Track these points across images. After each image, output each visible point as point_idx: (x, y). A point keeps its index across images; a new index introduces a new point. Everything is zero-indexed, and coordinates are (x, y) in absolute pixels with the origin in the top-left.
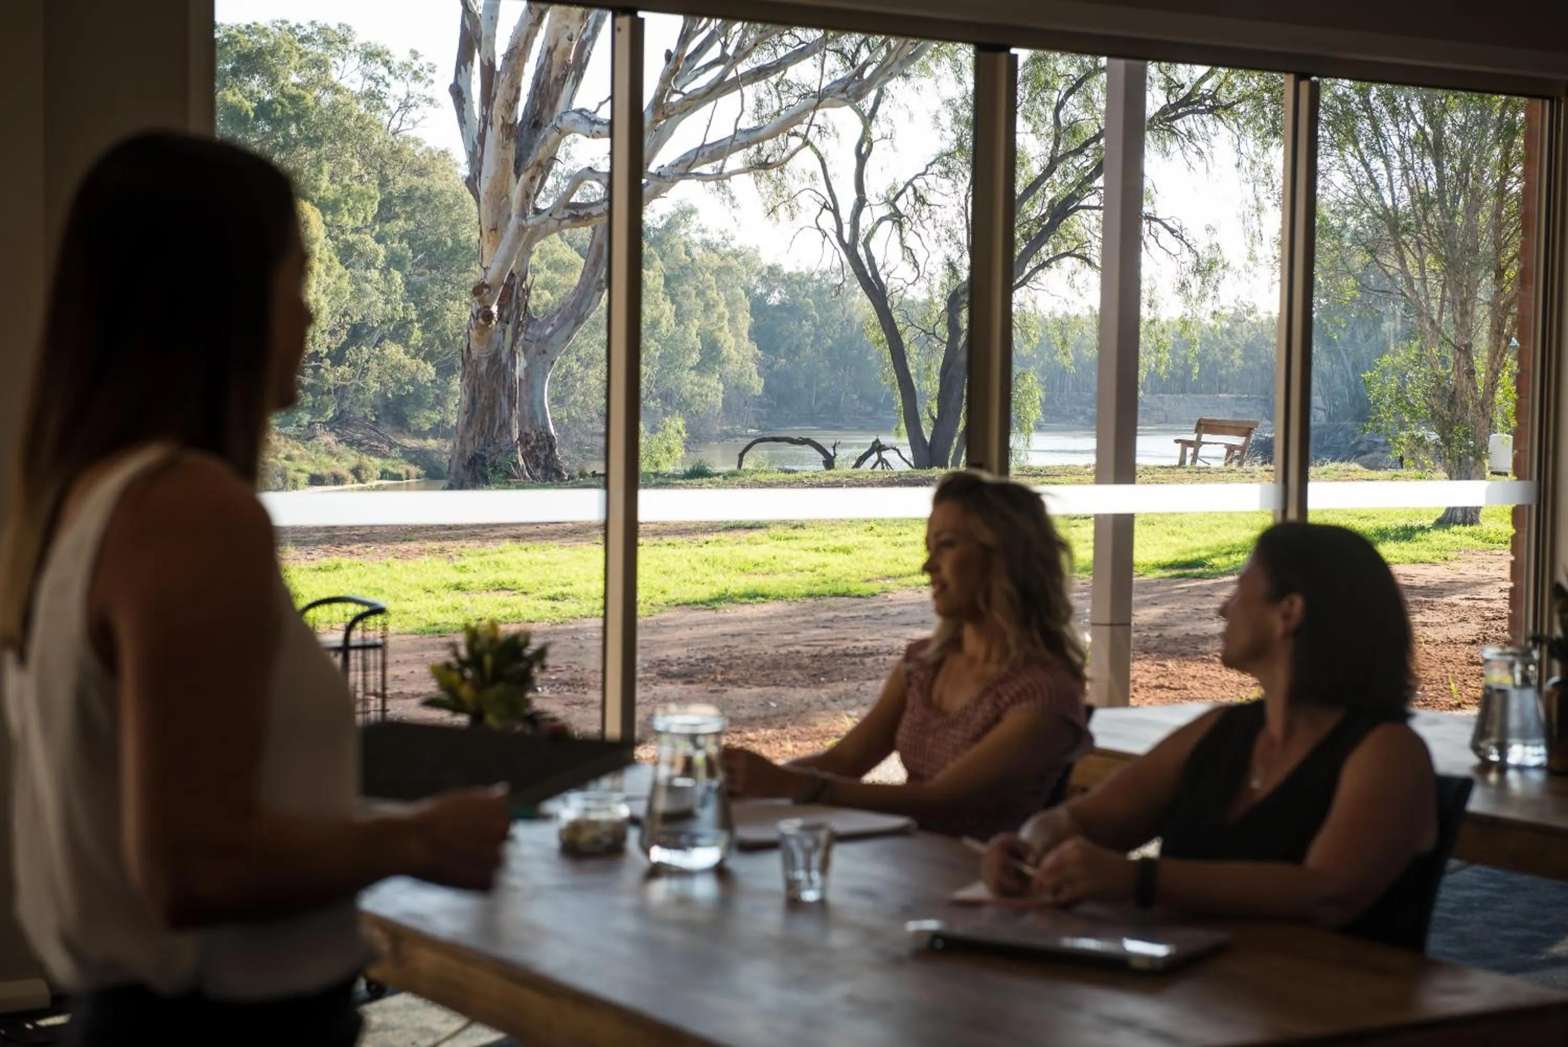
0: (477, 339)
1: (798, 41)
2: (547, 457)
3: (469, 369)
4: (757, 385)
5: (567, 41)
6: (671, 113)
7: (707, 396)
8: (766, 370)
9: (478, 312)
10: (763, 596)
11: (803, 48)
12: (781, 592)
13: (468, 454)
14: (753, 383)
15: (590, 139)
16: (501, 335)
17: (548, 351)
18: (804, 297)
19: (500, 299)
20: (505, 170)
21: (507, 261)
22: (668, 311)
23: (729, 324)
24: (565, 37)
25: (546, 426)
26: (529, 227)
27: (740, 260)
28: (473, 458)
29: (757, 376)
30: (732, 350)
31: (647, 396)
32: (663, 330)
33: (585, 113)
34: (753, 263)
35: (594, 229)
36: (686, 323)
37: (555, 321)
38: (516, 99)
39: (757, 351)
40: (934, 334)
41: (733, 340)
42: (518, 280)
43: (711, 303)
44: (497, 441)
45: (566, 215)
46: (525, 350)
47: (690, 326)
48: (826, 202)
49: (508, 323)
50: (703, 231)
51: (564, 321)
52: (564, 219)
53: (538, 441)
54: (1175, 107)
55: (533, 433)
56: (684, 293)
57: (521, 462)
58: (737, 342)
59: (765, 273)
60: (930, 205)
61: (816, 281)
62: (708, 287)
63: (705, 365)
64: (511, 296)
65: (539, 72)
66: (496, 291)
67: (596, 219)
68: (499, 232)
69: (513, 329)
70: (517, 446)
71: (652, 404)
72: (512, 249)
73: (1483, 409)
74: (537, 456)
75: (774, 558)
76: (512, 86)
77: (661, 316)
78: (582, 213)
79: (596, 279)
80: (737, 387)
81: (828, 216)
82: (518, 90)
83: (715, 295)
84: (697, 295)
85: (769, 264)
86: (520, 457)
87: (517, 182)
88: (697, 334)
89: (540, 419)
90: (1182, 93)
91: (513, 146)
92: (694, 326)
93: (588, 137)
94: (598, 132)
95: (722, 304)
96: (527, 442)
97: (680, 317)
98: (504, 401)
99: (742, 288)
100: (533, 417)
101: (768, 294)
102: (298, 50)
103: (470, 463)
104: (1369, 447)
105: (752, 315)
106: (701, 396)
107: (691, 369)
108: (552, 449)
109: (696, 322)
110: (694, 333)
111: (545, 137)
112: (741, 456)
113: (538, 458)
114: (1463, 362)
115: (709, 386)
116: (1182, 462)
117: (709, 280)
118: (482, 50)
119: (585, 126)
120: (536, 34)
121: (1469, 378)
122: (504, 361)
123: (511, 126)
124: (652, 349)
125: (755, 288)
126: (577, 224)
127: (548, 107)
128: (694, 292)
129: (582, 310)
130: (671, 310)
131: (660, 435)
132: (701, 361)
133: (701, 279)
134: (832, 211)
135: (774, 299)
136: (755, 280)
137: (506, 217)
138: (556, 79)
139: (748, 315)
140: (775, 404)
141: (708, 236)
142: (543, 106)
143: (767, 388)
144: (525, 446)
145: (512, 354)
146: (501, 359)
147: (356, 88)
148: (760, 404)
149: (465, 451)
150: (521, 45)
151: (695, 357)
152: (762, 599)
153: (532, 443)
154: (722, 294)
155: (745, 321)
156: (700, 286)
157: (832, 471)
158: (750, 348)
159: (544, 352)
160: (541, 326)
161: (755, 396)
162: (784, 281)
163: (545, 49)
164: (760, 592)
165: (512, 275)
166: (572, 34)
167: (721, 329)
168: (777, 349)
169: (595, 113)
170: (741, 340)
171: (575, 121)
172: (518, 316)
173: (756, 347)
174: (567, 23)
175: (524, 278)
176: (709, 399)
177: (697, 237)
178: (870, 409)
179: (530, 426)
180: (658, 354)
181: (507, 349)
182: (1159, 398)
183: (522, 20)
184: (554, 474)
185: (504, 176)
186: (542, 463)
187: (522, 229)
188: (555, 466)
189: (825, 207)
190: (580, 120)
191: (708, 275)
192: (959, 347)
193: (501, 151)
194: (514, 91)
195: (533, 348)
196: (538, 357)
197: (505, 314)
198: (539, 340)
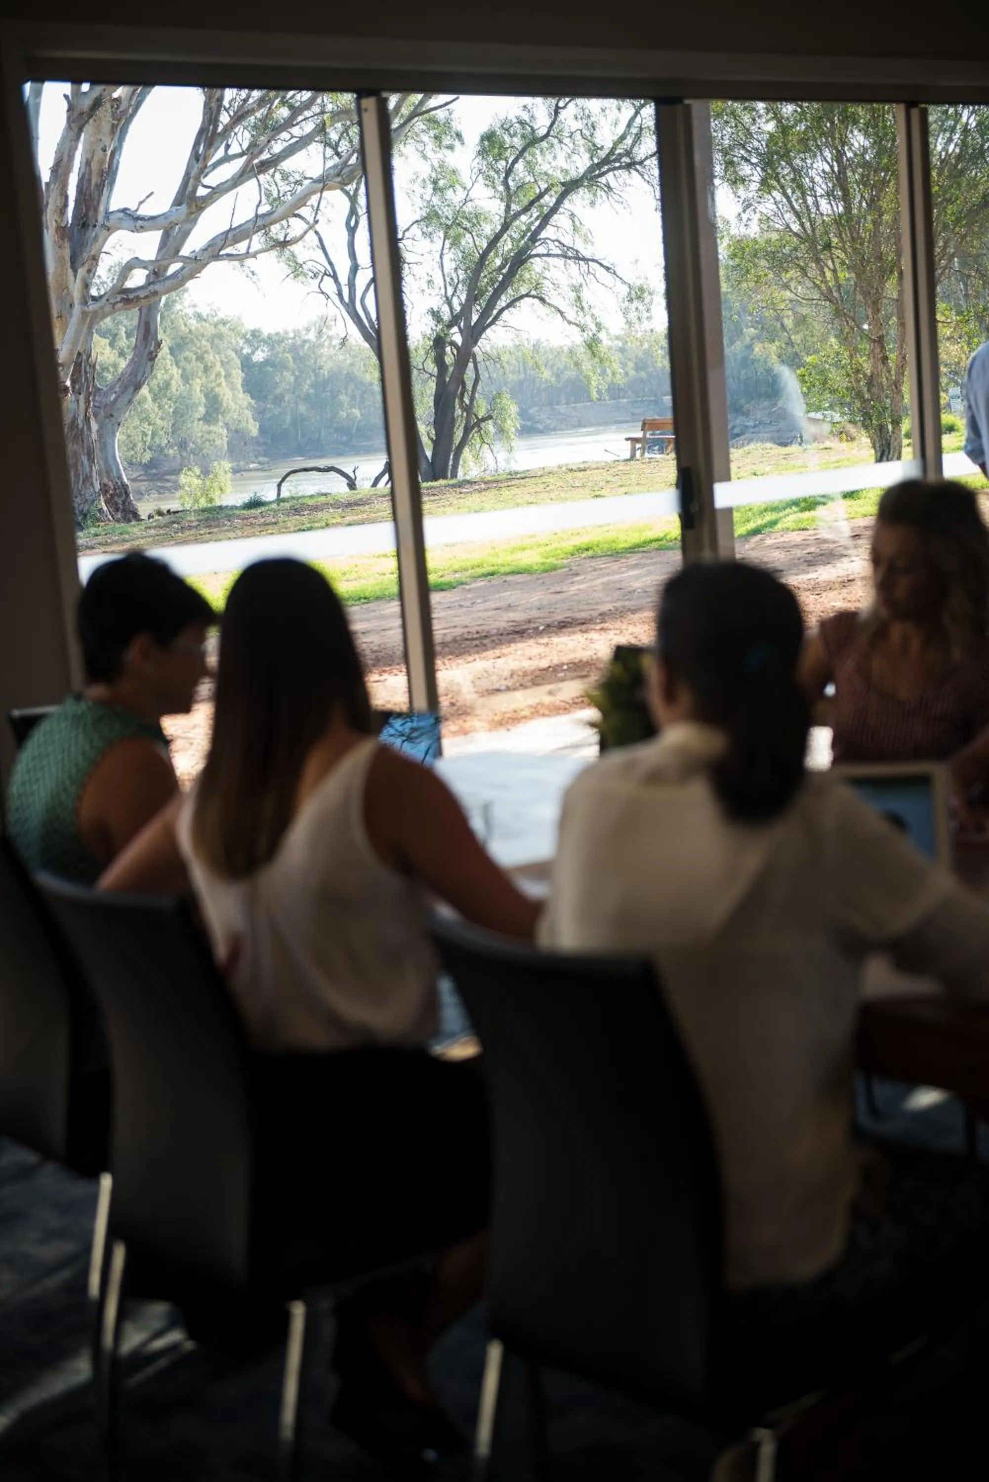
1: (290, 136)
2: (124, 502)
4: (253, 429)
5: (101, 152)
6: (203, 205)
7: (214, 441)
8: (259, 414)
10: (365, 598)
11: (297, 142)
12: (379, 593)
14: (250, 426)
15: (136, 234)
17: (114, 414)
18: (283, 353)
19: (72, 375)
20: (63, 266)
21: (75, 343)
22: (176, 375)
23: (226, 381)
24: (99, 149)
25: (120, 477)
26: (89, 313)
27: (227, 326)
29: (252, 421)
30: (230, 401)
31: (166, 445)
32: (174, 390)
33: (128, 212)
34: (239, 328)
35: (140, 310)
36: (190, 382)
37: (117, 389)
38: (66, 205)
39: (250, 400)
40: (424, 369)
41: (230, 394)
42: (84, 357)
43: (209, 364)
44: (83, 493)
45: (118, 299)
46: (95, 416)
47: (194, 385)
48: (326, 269)
49: (80, 394)
50: (194, 306)
51: (125, 389)
52: (117, 302)
53: (115, 489)
54: (599, 165)
55: (110, 483)
56: (186, 359)
57: (105, 508)
58: (233, 394)
59: (248, 336)
60: (409, 264)
61: (291, 339)
62: (205, 352)
63: (210, 416)
64: (80, 372)
65: (81, 181)
66: (68, 368)
67: (143, 301)
68: (64, 319)
69: (85, 398)
70: (100, 496)
71: (171, 451)
72: (78, 332)
73: (896, 387)
74: (116, 502)
75: (356, 566)
76: (61, 195)
77: (171, 379)
78: (131, 296)
79: (147, 350)
80: (237, 431)
81: (329, 281)
82: (67, 197)
83: (212, 358)
84: (197, 359)
85: (253, 328)
86: (103, 504)
87: (75, 277)
88: (201, 391)
89: (114, 471)
90: (602, 154)
91: (67, 245)
92: (197, 384)
93: (133, 231)
94: (142, 227)
95: (218, 364)
96: (106, 492)
97: (186, 378)
98: (84, 458)
99: (233, 350)
100: (109, 470)
101: (253, 353)
104: (741, 430)
105: (243, 371)
106: (210, 441)
107: (199, 420)
108: (127, 495)
109: (198, 381)
110: (198, 390)
111: (96, 234)
112: (279, 485)
113: (116, 504)
114: (878, 350)
115: (215, 433)
116: (633, 456)
117: (205, 346)
119: (130, 223)
120: (76, 148)
121: (883, 363)
122: (80, 426)
123: (64, 228)
124: (166, 407)
125: (242, 349)
126: (129, 306)
128: (194, 358)
129: (139, 377)
130: (178, 374)
131: (211, 476)
132: (207, 412)
133: (198, 346)
134: (332, 277)
135: (259, 356)
136: (241, 342)
137: (68, 306)
138: (97, 185)
139: (240, 372)
140: (269, 442)
141: (199, 310)
142: (88, 209)
143: (262, 429)
144: (105, 495)
145: (87, 419)
146: (78, 425)
148: (258, 443)
150: (65, 158)
151: (202, 410)
152: (366, 601)
153: (111, 492)
154: (217, 356)
155: (238, 376)
156: (199, 351)
157: (355, 492)
158: (245, 399)
159: (112, 415)
160: (106, 394)
161: (252, 437)
162: (265, 342)
163: (84, 160)
164: (362, 595)
165: (79, 354)
166: (105, 146)
167: (219, 385)
168: (266, 397)
169: (136, 210)
170: (236, 393)
171: (120, 219)
172: (88, 388)
173: (249, 398)
174: (100, 137)
175: (89, 356)
176: (216, 443)
177: (190, 312)
178: (345, 439)
179: (108, 478)
180: (171, 410)
181: (82, 416)
182: (573, 407)
183: (64, 138)
184: (131, 516)
185: (62, 272)
186: (121, 506)
187: (84, 314)
188: (131, 509)
189: (325, 274)
190: (125, 218)
191: (204, 342)
192: (448, 379)
193: (58, 250)
194: (63, 197)
195: (102, 413)
196: (107, 421)
197: (77, 387)
198: (106, 406)
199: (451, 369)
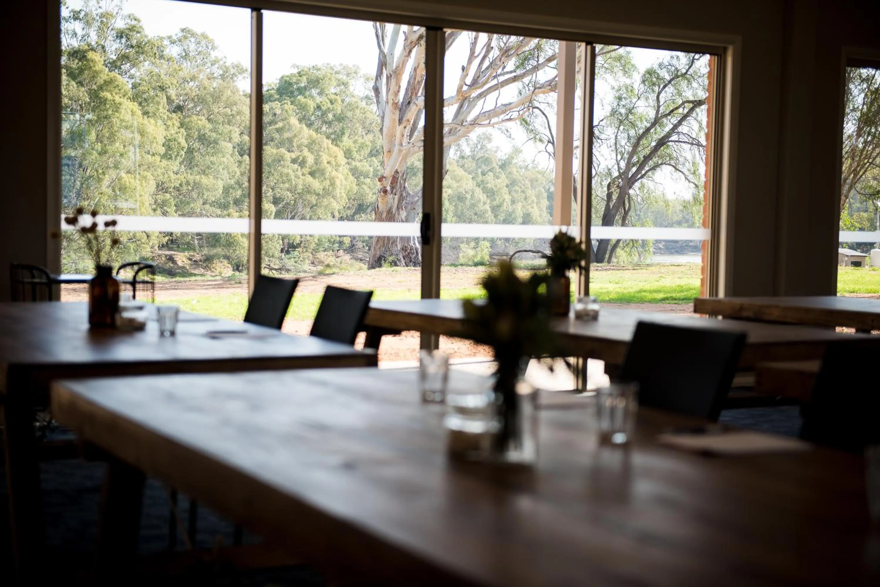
0: (381, 202)
2: (415, 257)
3: (378, 216)
5: (423, 64)
9: (381, 189)
13: (378, 256)
16: (392, 200)
17: (416, 208)
19: (391, 183)
21: (394, 166)
23: (537, 205)
25: (415, 243)
26: (403, 150)
28: (380, 257)
36: (516, 204)
37: (419, 195)
38: (399, 91)
41: (539, 213)
42: (400, 175)
43: (528, 195)
44: (391, 250)
46: (404, 208)
47: (518, 206)
48: (549, 139)
49: (396, 195)
50: (525, 161)
52: (422, 146)
53: (411, 250)
55: (409, 246)
56: (515, 191)
57: (403, 260)
62: (527, 188)
64: (397, 182)
66: (389, 179)
68: (391, 153)
69: (399, 198)
70: (401, 252)
76: (397, 85)
82: (400, 88)
83: (530, 191)
84: (521, 192)
86: (402, 257)
91: (397, 113)
95: (534, 195)
96: (406, 251)
102: (335, 77)
103: (378, 260)
108: (418, 254)
109: (520, 204)
110: (519, 209)
111: (410, 108)
113: (411, 258)
117: (527, 184)
118: (387, 69)
120: (408, 61)
122: (394, 212)
123: (396, 104)
127: (414, 94)
128: (520, 190)
131: (478, 249)
133: (523, 184)
137: (394, 146)
138: (418, 82)
142: (412, 93)
145: (398, 209)
146: (392, 212)
147: (361, 95)
149: (376, 254)
150: (401, 66)
153: (408, 251)
154: (533, 191)
156: (523, 187)
159: (414, 209)
160: (413, 197)
163: (414, 68)
165: (397, 172)
167: (533, 207)
172: (401, 192)
174: (423, 56)
175: (403, 174)
177: (522, 164)
179: (407, 243)
181: (395, 207)
185: (393, 127)
186: (413, 260)
191: (527, 182)
192: (611, 206)
193: (392, 115)
194: (398, 87)
195: (409, 207)
196: (411, 211)
197: (394, 191)
198: (412, 203)
199: (614, 201)
